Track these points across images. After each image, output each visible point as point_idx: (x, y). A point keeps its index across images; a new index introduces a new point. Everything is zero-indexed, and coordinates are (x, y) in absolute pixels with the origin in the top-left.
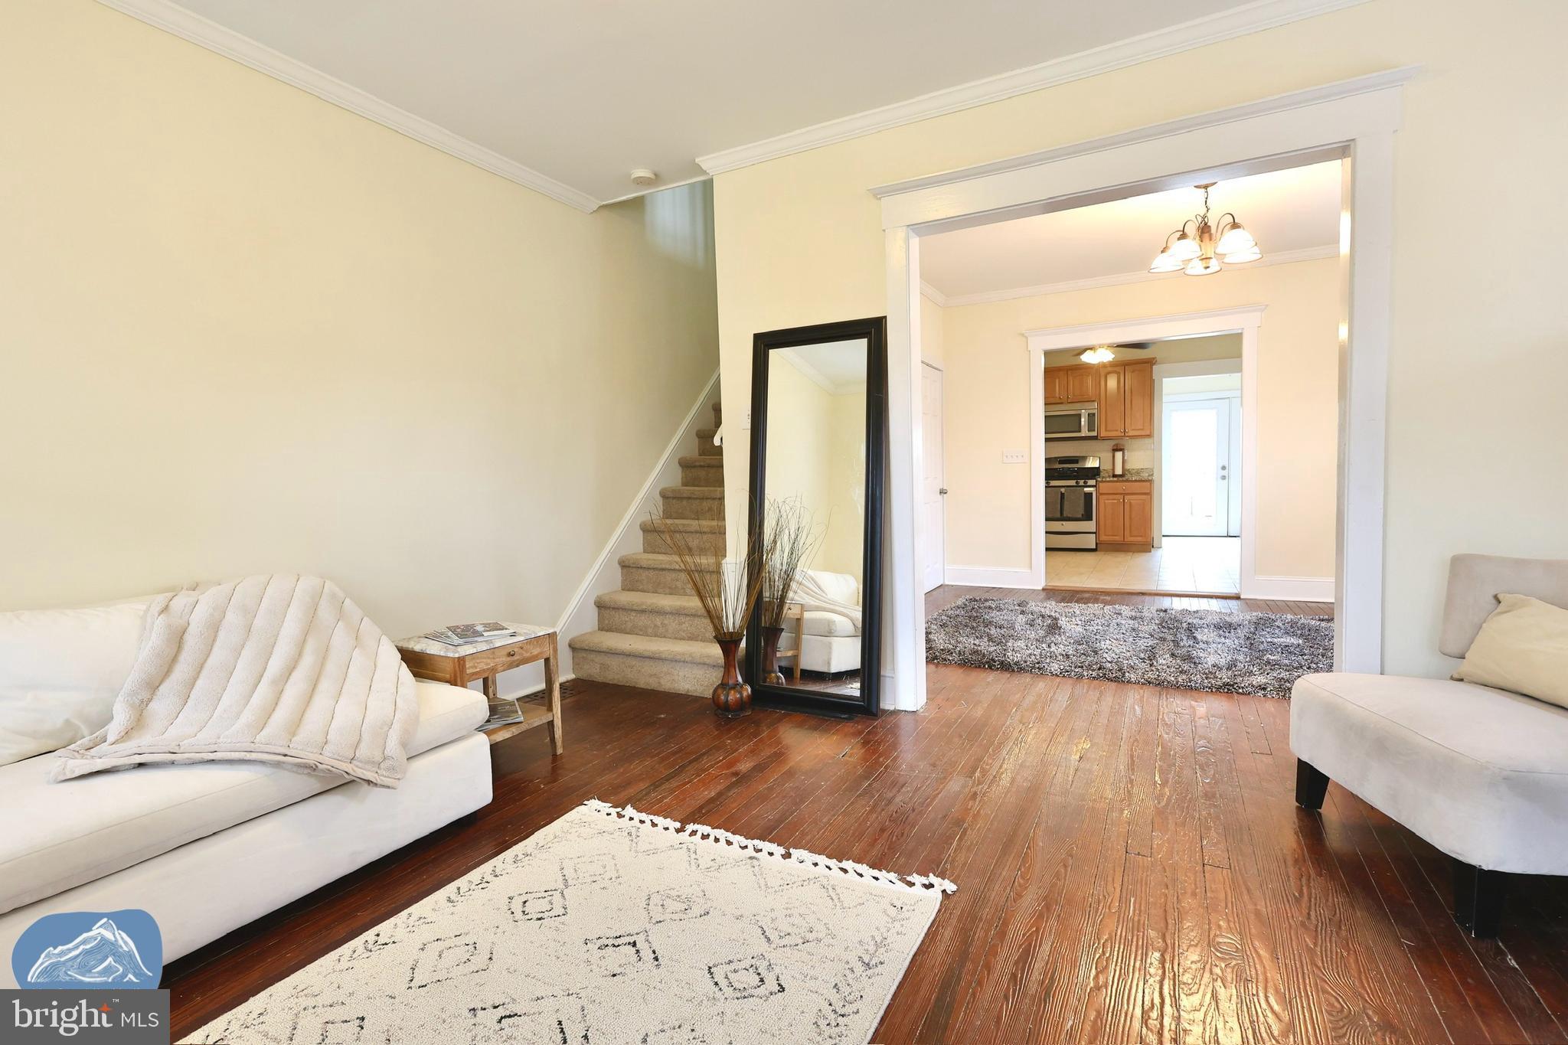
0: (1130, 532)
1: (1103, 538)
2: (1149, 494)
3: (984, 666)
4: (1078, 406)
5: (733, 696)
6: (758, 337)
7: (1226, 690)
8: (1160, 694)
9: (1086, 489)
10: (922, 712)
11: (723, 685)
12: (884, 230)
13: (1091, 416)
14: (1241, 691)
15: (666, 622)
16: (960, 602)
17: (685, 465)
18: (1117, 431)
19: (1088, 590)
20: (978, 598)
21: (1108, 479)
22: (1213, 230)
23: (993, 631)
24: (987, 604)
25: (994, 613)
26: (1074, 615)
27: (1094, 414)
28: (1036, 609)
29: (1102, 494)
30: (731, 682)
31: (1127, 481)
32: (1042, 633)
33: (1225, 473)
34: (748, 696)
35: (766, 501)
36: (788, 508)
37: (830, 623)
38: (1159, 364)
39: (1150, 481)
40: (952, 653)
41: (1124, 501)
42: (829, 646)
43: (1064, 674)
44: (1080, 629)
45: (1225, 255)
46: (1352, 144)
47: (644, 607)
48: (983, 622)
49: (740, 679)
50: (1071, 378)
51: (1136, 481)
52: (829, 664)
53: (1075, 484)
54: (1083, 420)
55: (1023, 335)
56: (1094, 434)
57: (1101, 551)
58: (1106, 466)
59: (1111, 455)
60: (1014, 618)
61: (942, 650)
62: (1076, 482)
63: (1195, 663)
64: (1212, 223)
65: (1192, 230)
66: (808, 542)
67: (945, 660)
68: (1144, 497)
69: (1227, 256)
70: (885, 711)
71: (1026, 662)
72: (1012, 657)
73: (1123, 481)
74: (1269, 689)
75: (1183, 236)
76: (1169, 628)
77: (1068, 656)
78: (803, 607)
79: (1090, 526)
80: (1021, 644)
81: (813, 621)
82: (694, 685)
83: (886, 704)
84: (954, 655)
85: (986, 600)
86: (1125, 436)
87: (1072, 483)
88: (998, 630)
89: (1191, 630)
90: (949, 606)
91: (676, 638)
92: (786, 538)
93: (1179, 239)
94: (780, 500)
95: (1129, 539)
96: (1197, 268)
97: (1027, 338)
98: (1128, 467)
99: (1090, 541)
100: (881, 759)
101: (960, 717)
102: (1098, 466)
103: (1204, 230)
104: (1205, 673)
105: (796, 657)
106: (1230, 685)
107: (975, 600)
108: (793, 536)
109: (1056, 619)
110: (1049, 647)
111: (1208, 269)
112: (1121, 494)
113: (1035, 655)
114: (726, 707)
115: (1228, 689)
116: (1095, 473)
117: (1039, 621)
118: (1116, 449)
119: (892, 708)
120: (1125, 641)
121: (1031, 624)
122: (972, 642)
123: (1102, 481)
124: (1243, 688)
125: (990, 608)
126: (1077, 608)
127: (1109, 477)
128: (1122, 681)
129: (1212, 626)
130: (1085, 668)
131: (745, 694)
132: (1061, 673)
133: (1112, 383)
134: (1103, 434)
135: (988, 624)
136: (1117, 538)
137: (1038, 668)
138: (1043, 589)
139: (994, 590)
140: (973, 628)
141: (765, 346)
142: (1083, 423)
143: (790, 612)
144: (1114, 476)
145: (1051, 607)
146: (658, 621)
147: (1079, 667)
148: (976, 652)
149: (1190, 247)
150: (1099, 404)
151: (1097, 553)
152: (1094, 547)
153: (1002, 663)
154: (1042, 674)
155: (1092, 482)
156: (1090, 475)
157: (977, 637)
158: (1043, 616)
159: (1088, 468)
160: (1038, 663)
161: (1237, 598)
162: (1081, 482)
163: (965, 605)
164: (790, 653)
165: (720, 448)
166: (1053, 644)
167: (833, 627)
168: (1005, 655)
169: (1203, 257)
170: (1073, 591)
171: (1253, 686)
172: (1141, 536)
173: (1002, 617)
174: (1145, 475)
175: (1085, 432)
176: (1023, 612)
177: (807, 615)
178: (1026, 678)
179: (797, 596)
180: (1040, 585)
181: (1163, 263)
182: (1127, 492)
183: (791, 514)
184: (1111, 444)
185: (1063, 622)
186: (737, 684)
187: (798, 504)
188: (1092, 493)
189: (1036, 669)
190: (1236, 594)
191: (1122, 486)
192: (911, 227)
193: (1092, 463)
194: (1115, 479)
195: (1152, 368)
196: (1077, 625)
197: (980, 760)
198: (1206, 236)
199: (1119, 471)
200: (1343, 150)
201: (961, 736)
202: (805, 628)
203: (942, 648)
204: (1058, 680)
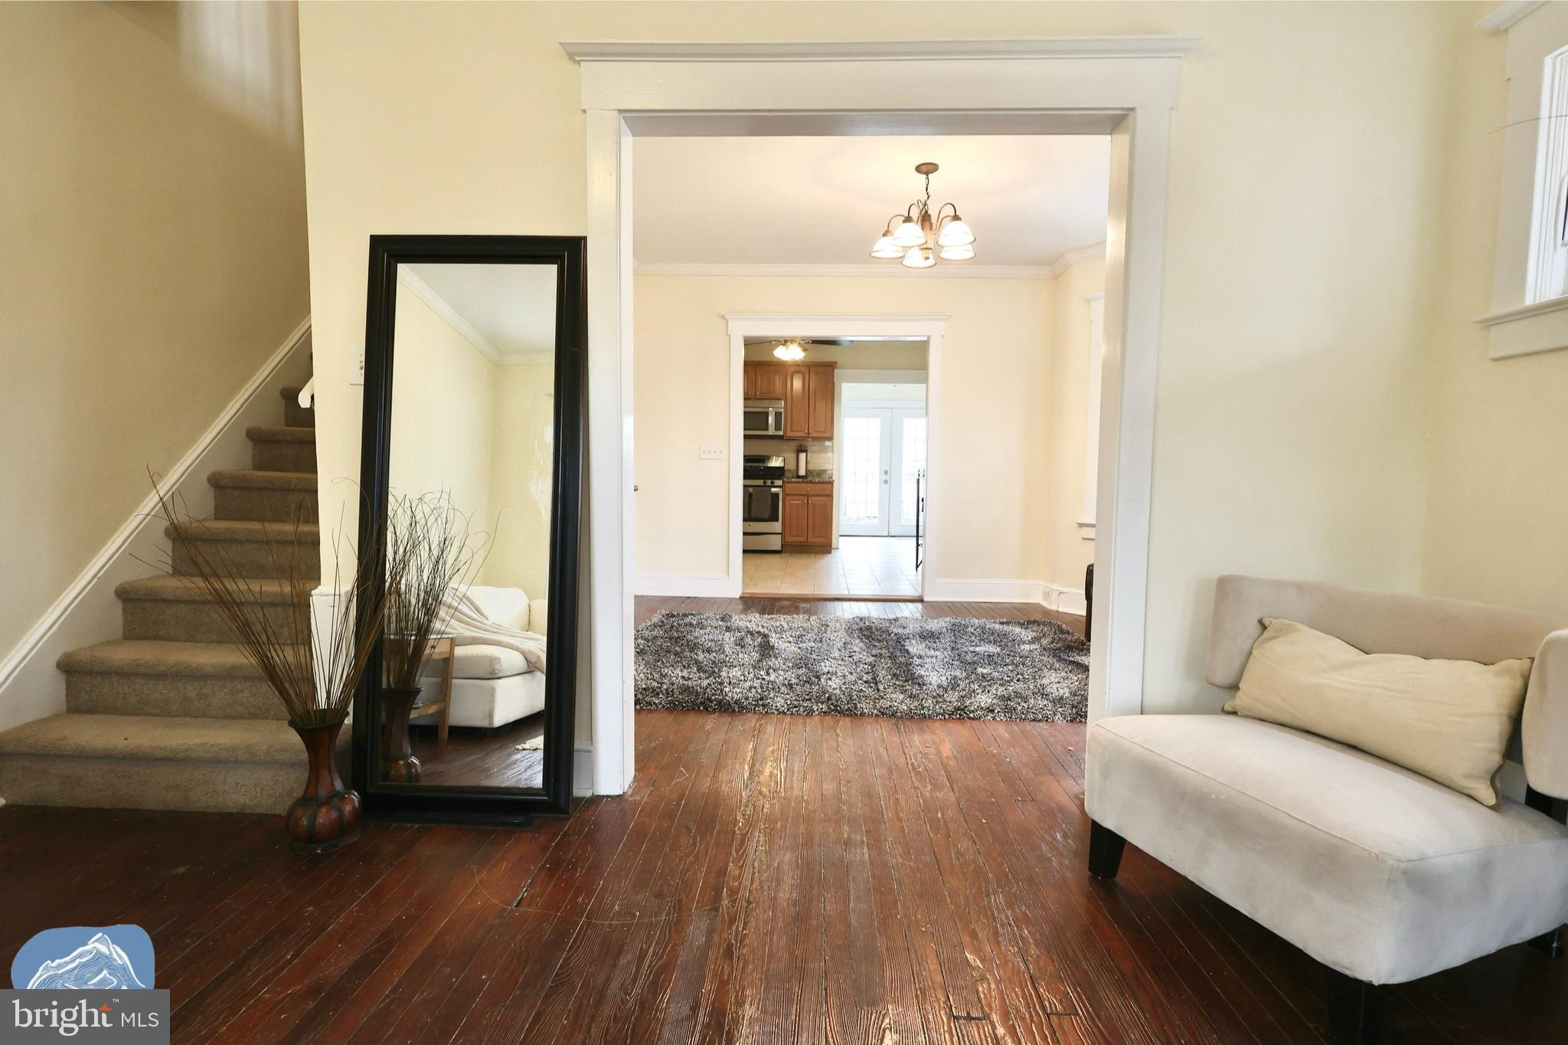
0: (813, 533)
1: (789, 539)
2: (830, 496)
3: (699, 708)
4: (765, 403)
5: (325, 817)
6: (378, 244)
7: (958, 716)
8: (897, 727)
9: (773, 490)
10: (631, 795)
11: (308, 800)
12: (584, 111)
13: (778, 415)
14: (972, 715)
15: (205, 691)
16: (655, 619)
17: (258, 438)
18: (801, 431)
19: (787, 596)
20: (676, 613)
21: (793, 480)
22: (934, 219)
23: (701, 657)
24: (688, 620)
25: (698, 632)
26: (783, 631)
27: (781, 413)
28: (742, 624)
29: (788, 495)
30: (323, 793)
31: (811, 482)
32: (756, 656)
33: (887, 477)
34: (354, 811)
35: (390, 498)
36: (427, 511)
37: (492, 661)
38: (839, 368)
39: (832, 483)
40: (658, 694)
41: (808, 501)
42: (492, 692)
43: (791, 711)
44: (793, 648)
45: (943, 247)
46: (1131, 113)
47: (163, 669)
48: (688, 645)
49: (339, 785)
50: (759, 374)
51: (819, 483)
52: (491, 716)
53: (762, 484)
54: (770, 418)
55: (723, 317)
56: (781, 433)
57: (786, 552)
58: (791, 466)
59: (794, 455)
60: (720, 637)
61: (644, 689)
62: (764, 482)
63: (919, 684)
64: (933, 212)
65: (915, 214)
66: (463, 557)
67: (650, 704)
68: (826, 499)
69: (945, 249)
70: (580, 799)
71: (747, 699)
72: (733, 693)
73: (807, 482)
74: (996, 711)
75: (908, 219)
76: (879, 641)
77: (790, 686)
78: (453, 642)
79: (777, 526)
80: (736, 672)
81: (467, 659)
82: (256, 796)
83: (580, 790)
84: (661, 696)
85: (685, 615)
86: (808, 437)
87: (760, 482)
88: (707, 655)
89: (900, 640)
90: (643, 624)
91: (226, 717)
92: (425, 554)
93: (904, 221)
94: (414, 496)
95: (811, 539)
96: (915, 259)
97: (727, 321)
98: (811, 467)
99: (775, 543)
100: (580, 899)
101: (682, 796)
102: (782, 465)
103: (925, 218)
104: (934, 698)
105: (443, 713)
106: (963, 710)
107: (673, 616)
108: (436, 552)
109: (765, 636)
110: (768, 674)
111: (928, 260)
112: (805, 495)
113: (755, 688)
114: (312, 837)
115: (960, 715)
116: (779, 472)
117: (749, 640)
118: (801, 449)
119: (588, 794)
120: (842, 660)
121: (740, 643)
122: (680, 675)
123: (788, 482)
124: (973, 711)
125: (691, 625)
126: (782, 620)
127: (793, 477)
128: (855, 713)
129: (918, 636)
130: (813, 701)
131: (348, 808)
132: (788, 710)
133: (797, 384)
134: (789, 434)
135: (694, 647)
136: (800, 539)
137: (762, 705)
138: (741, 598)
139: (689, 601)
140: (676, 654)
141: (389, 256)
142: (770, 421)
143: (436, 649)
144: (798, 477)
145: (754, 621)
146: (191, 691)
147: (807, 700)
148: (686, 690)
149: (913, 233)
150: (786, 403)
151: (783, 555)
152: (780, 549)
153: (720, 702)
154: (767, 712)
155: (779, 482)
156: (776, 475)
157: (684, 667)
158: (751, 633)
159: (770, 467)
160: (762, 699)
161: (920, 600)
162: (769, 482)
163: (662, 622)
164: (432, 709)
165: (311, 411)
166: (771, 670)
167: (498, 666)
168: (722, 691)
169: (924, 246)
170: (771, 598)
171: (982, 708)
172: (822, 537)
173: (707, 637)
174: (826, 478)
175: (771, 431)
176: (728, 629)
177: (459, 651)
178: (751, 721)
179: (445, 625)
180: (737, 593)
181: (885, 248)
182: (811, 493)
183: (432, 519)
184: (794, 445)
185: (774, 639)
186: (335, 794)
187: (444, 503)
188: (778, 494)
189: (759, 707)
190: (919, 597)
191: (807, 488)
192: (625, 115)
193: (776, 462)
194: (800, 480)
195: (833, 372)
196: (790, 642)
197: (722, 872)
198: (927, 224)
199: (802, 472)
200: (1114, 122)
201: (689, 830)
202: (456, 669)
203: (644, 686)
204: (788, 719)
